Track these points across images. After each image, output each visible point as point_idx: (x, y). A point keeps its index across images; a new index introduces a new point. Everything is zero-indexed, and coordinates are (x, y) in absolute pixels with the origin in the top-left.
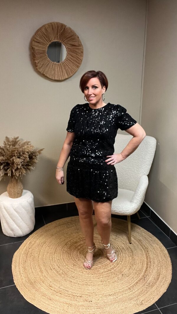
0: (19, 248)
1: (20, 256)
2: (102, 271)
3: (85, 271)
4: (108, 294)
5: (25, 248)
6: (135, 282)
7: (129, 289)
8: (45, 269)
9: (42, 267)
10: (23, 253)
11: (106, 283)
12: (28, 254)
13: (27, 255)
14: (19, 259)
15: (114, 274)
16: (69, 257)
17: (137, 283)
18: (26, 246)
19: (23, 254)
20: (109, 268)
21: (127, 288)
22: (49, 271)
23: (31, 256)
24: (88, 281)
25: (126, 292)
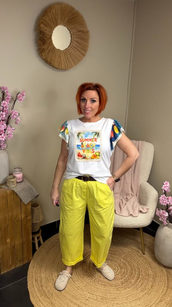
0: (29, 291)
1: (40, 300)
2: (133, 281)
3: (120, 288)
4: (158, 301)
5: (35, 288)
6: (166, 280)
7: (168, 287)
8: (81, 302)
9: (75, 301)
10: (38, 295)
11: (146, 291)
12: (45, 293)
13: (46, 295)
14: (42, 304)
15: (145, 279)
16: (92, 280)
17: (168, 279)
18: (34, 286)
19: (41, 296)
20: (136, 276)
21: (166, 288)
22: (87, 302)
23: (51, 295)
24: (130, 295)
25: (169, 292)
